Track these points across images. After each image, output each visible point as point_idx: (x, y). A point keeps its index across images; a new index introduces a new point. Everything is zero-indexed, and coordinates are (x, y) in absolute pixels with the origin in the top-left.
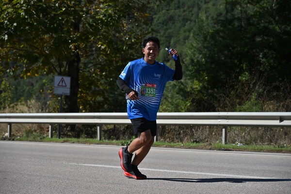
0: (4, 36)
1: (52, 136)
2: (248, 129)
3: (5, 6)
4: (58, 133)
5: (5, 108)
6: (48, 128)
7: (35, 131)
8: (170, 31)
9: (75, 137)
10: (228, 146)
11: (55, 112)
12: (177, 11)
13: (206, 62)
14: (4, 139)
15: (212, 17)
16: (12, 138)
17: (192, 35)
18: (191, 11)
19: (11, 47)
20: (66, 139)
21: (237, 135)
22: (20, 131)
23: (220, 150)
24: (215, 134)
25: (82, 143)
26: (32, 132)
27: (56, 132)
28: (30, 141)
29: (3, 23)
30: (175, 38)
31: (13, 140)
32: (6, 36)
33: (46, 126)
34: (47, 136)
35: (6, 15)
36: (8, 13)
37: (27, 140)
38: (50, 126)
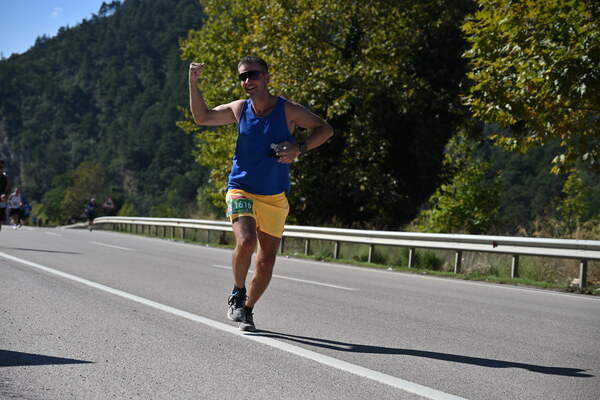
0: (580, 85)
3: (585, 26)
5: (572, 229)
14: (572, 290)
16: (586, 289)
19: (591, 108)
29: (579, 60)
31: (590, 293)
32: (584, 86)
35: (585, 45)
36: (590, 39)
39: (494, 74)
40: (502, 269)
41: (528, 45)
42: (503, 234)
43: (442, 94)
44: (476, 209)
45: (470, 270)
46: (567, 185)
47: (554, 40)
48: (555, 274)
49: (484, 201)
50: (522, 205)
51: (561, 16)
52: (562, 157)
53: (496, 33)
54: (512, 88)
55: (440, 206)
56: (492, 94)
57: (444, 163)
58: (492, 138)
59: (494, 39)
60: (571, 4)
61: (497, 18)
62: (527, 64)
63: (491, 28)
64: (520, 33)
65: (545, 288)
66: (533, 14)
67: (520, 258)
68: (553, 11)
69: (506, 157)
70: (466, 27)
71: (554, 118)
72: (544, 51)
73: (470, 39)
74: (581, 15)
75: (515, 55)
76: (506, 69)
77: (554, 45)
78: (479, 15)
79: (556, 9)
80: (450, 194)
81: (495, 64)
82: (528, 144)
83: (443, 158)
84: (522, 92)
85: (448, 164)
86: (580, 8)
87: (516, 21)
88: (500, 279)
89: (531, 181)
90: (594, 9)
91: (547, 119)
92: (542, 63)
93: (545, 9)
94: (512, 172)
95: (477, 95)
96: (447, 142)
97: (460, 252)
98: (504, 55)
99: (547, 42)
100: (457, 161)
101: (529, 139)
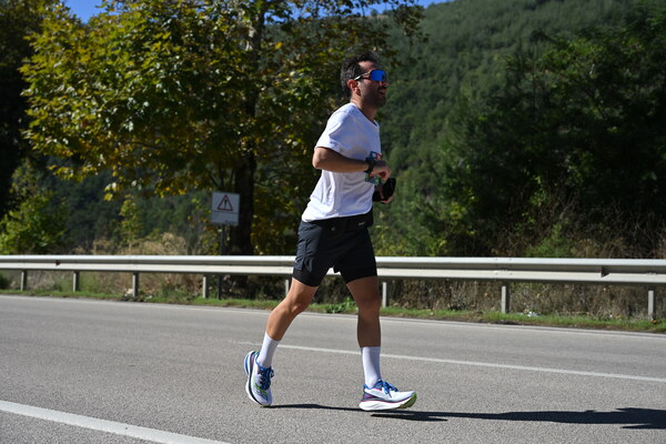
0: (128, 123)
1: (207, 296)
2: (546, 288)
3: (130, 73)
4: (217, 290)
5: (126, 246)
6: (201, 281)
7: (179, 286)
8: (408, 116)
9: (247, 298)
10: (511, 316)
11: (212, 254)
12: (422, 81)
13: (473, 171)
14: (127, 299)
15: (483, 93)
16: (139, 297)
17: (447, 122)
18: (446, 82)
19: (139, 143)
20: (230, 300)
21: (528, 298)
22: (153, 285)
23: (497, 323)
24: (489, 296)
25: (259, 307)
26: (173, 288)
27: (214, 288)
28: (170, 303)
29: (126, 101)
30: (418, 129)
31: (142, 301)
32: (131, 124)
33: (198, 277)
34: (199, 295)
35: (130, 88)
36: (134, 85)
37: (165, 302)
38: (204, 279)
39: (51, 111)
40: (65, 285)
41: (81, 87)
42: (67, 253)
43: (7, 129)
44: (43, 232)
45: (36, 287)
46: (124, 209)
47: (104, 83)
48: (112, 286)
49: (48, 225)
50: (86, 228)
51: (110, 63)
52: (114, 185)
53: (52, 76)
54: (68, 124)
55: (9, 231)
56: (49, 129)
57: (11, 191)
58: (51, 168)
59: (50, 81)
60: (117, 52)
61: (52, 62)
62: (81, 104)
63: (46, 71)
64: (73, 76)
65: (103, 298)
66: (84, 60)
67: (81, 274)
68: (102, 58)
69: (71, 185)
70: (24, 69)
71: (106, 150)
72: (96, 92)
73: (28, 79)
74: (126, 64)
75: (70, 94)
76: (61, 107)
77: (104, 87)
78: (36, 59)
79: (104, 57)
80: (16, 220)
81: (53, 103)
82: (84, 174)
83: (10, 186)
84: (77, 127)
85: (14, 192)
86: (126, 57)
87: (68, 66)
88: (64, 293)
89: (93, 207)
90: (137, 58)
91: (99, 152)
92: (94, 103)
93: (95, 56)
94: (77, 199)
95: (36, 129)
96: (14, 172)
97: (25, 271)
98: (60, 94)
99: (98, 85)
100: (24, 189)
101: (85, 169)
